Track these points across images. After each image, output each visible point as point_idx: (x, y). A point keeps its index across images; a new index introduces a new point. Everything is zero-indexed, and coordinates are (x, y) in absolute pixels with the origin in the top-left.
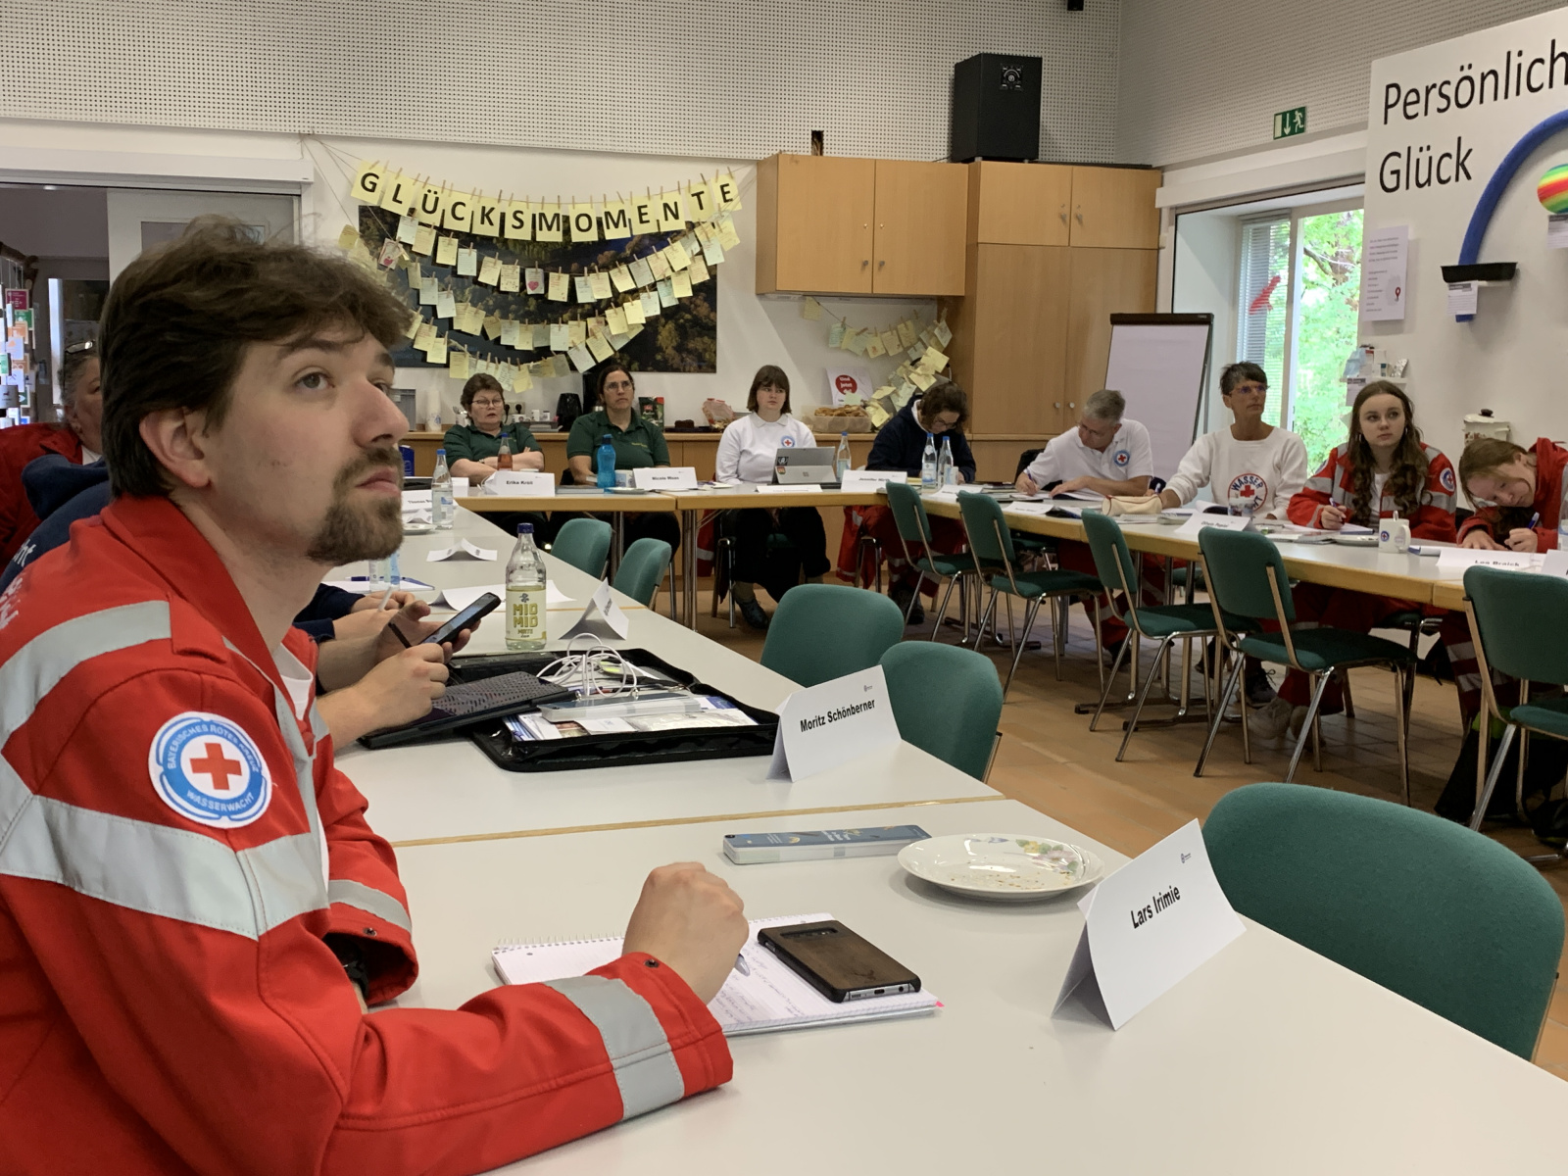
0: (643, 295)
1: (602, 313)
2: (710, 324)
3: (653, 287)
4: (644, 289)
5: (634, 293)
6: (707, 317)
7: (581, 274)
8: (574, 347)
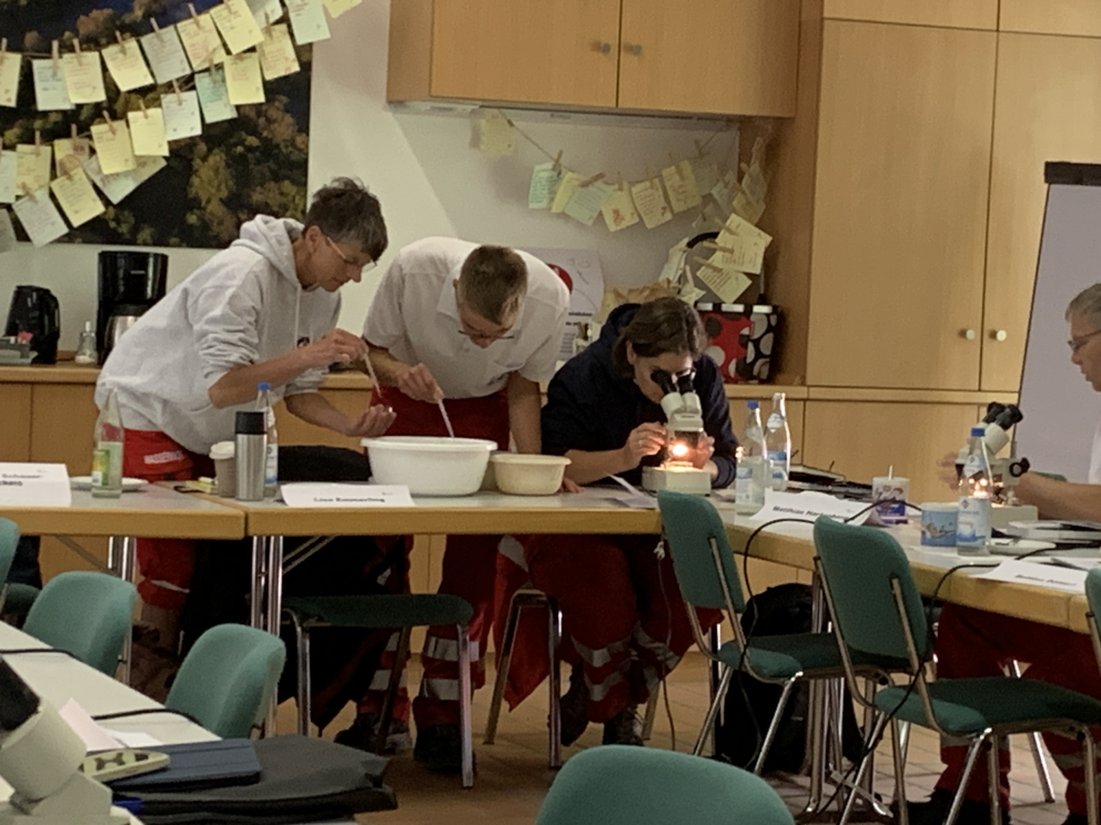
0: (167, 99)
1: (84, 130)
2: (295, 157)
3: (188, 83)
4: (169, 87)
5: (149, 95)
6: (292, 143)
7: (46, 53)
8: (26, 194)
